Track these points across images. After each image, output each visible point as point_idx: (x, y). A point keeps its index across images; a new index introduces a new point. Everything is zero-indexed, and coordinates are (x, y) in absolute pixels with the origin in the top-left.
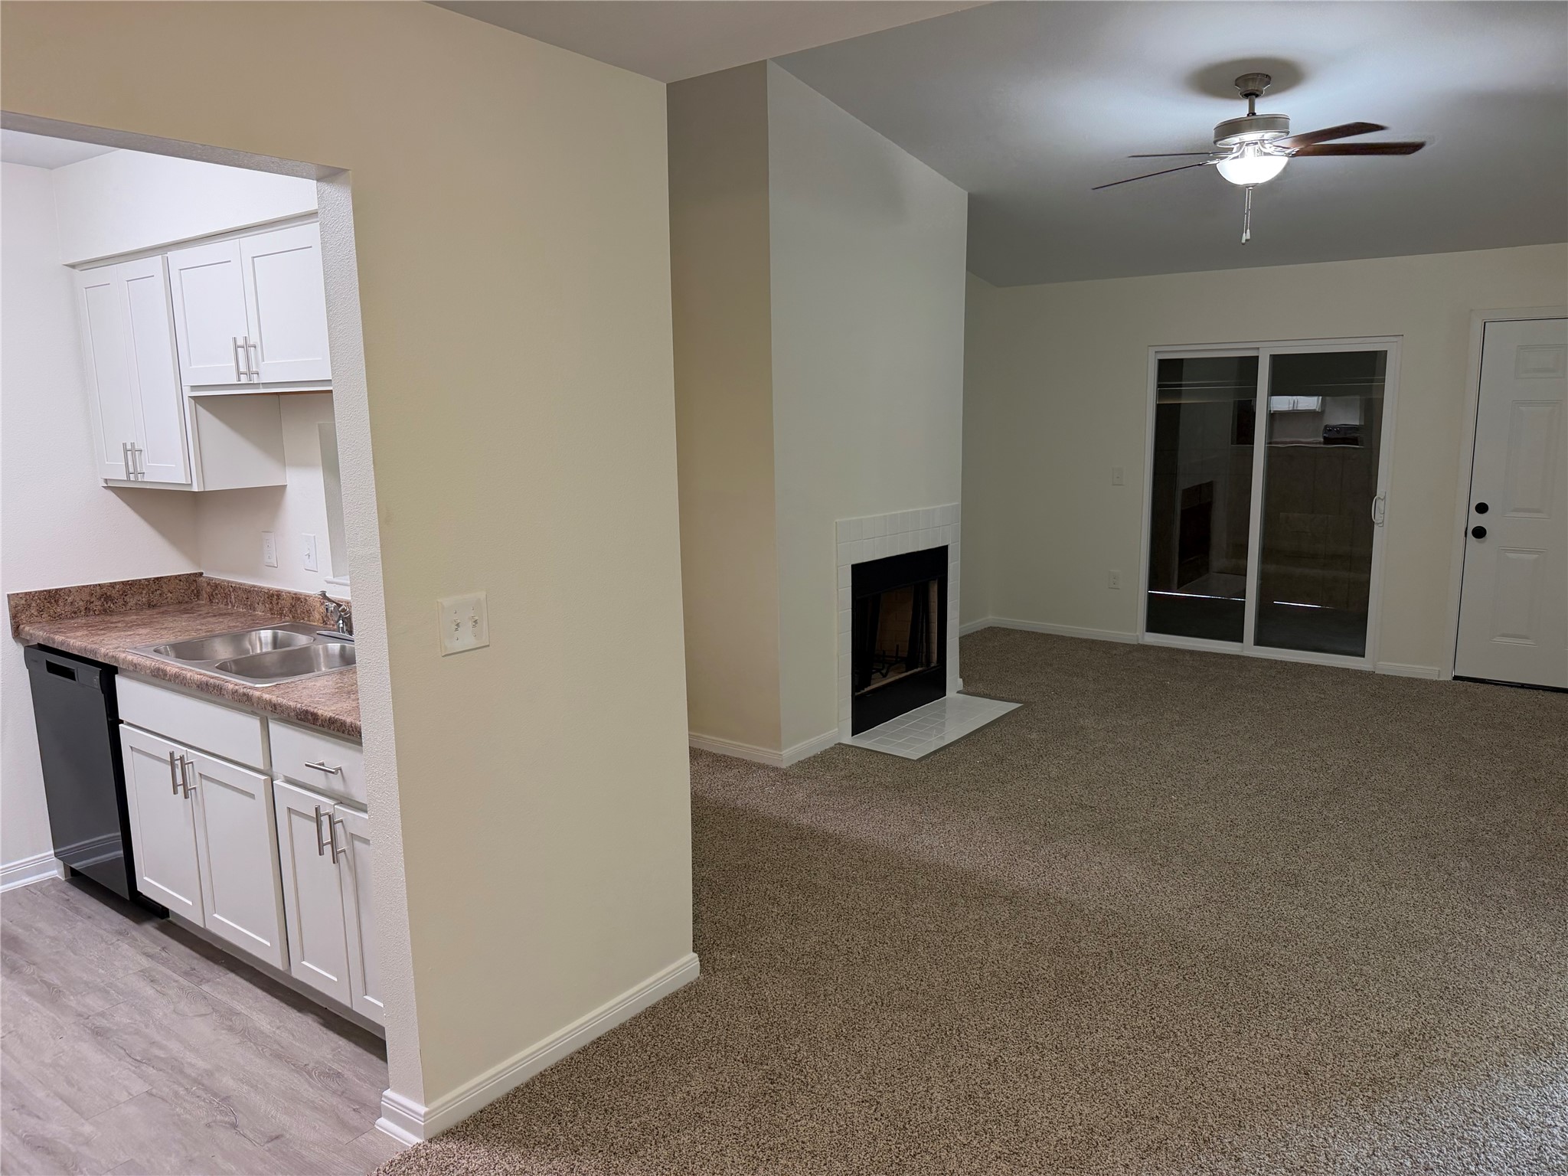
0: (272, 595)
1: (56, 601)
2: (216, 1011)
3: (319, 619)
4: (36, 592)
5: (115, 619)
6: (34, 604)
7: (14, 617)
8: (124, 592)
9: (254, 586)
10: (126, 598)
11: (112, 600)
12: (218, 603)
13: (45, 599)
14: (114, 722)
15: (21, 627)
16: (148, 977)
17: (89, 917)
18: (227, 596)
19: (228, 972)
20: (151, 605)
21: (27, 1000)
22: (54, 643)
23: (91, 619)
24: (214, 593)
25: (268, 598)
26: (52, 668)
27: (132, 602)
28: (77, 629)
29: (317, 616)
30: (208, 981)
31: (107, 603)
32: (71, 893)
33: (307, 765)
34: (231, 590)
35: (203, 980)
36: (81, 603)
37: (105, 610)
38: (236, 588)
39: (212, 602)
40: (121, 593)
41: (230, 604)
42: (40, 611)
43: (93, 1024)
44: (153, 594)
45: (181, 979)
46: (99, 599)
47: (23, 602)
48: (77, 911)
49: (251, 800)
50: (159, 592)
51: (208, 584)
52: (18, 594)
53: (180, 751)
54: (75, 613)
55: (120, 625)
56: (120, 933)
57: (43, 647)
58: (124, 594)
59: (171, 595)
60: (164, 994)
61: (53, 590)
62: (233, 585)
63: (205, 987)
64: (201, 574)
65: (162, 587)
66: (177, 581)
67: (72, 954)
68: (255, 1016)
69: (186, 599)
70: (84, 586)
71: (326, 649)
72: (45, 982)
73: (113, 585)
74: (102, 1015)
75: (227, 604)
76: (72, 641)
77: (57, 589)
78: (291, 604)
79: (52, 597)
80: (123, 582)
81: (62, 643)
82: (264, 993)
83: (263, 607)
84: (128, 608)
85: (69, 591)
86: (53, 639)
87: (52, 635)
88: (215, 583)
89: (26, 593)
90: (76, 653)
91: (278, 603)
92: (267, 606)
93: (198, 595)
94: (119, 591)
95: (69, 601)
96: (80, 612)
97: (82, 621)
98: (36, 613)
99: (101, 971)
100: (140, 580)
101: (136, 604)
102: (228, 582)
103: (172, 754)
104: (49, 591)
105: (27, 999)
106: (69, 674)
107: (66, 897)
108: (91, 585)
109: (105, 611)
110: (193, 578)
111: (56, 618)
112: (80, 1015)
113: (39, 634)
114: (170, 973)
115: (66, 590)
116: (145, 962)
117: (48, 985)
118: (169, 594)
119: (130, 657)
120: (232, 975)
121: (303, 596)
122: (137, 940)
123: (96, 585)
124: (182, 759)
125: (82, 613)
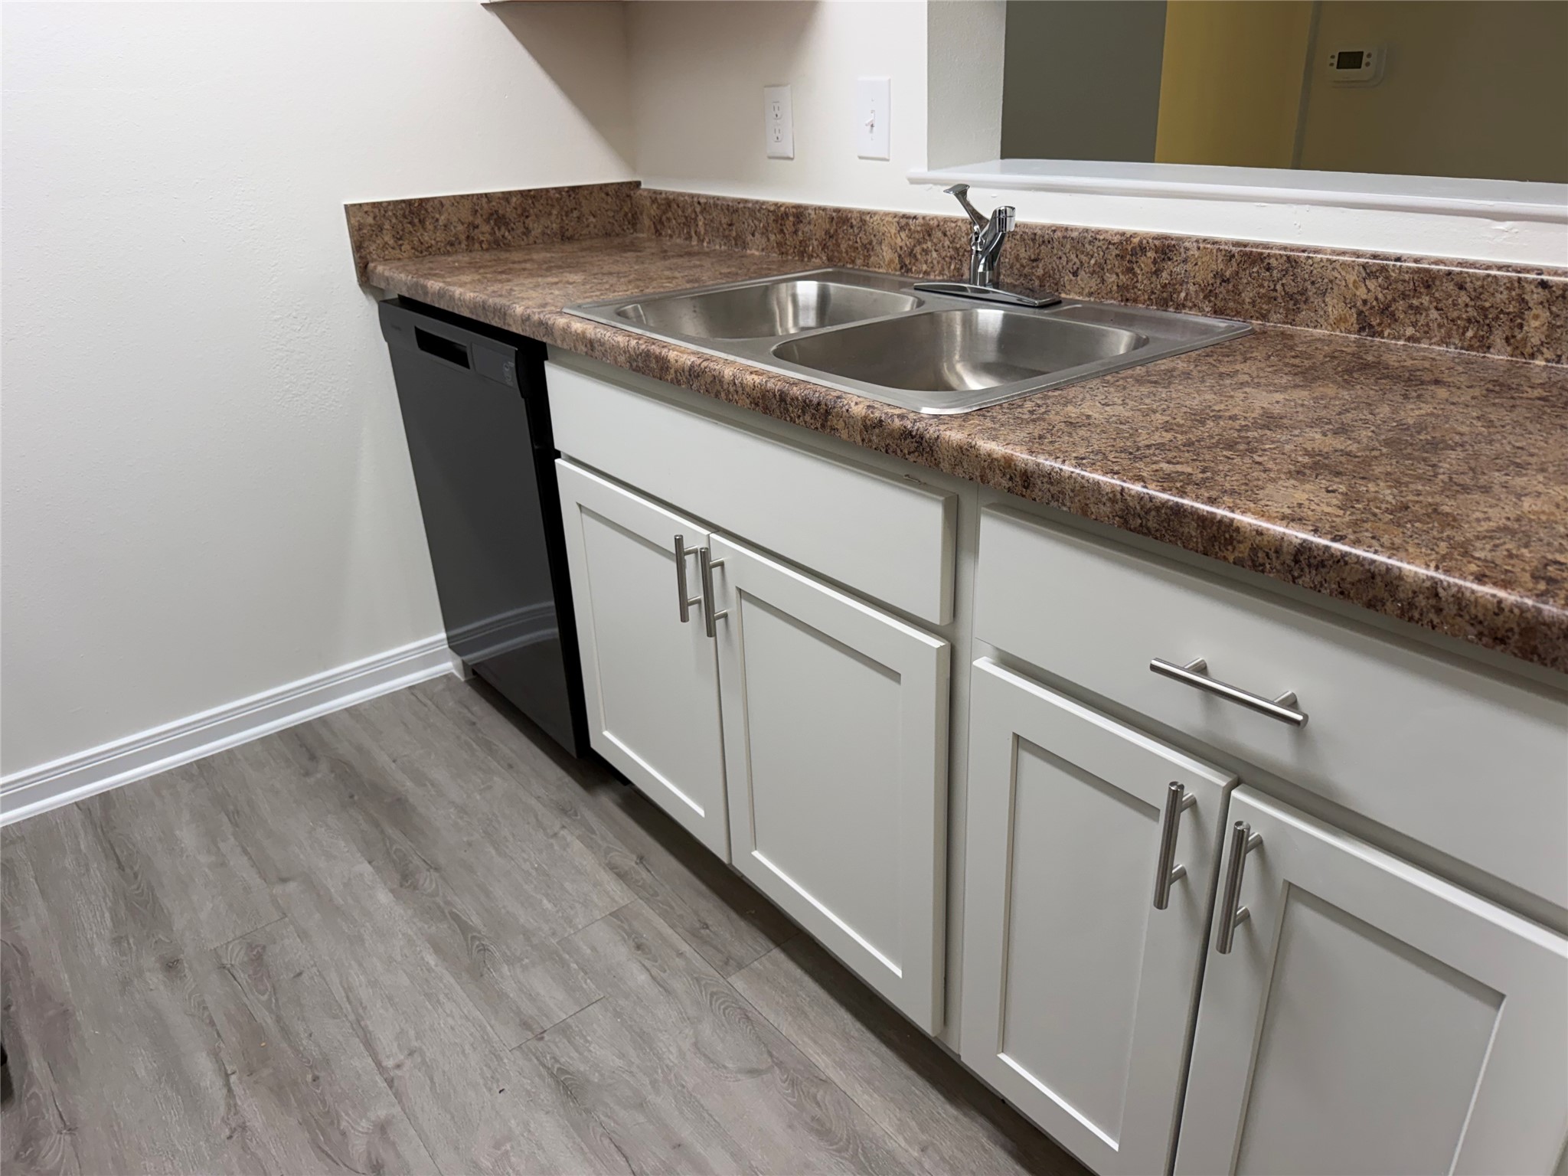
0: (786, 215)
1: (422, 222)
2: (780, 1064)
3: (891, 261)
4: (389, 203)
5: (516, 256)
6: (387, 226)
7: (358, 247)
8: (524, 210)
9: (746, 201)
10: (527, 221)
11: (507, 224)
12: (671, 236)
13: (404, 216)
14: (545, 453)
15: (371, 265)
16: (629, 936)
17: (510, 766)
18: (689, 222)
19: (772, 946)
20: (565, 237)
21: (432, 963)
22: (426, 293)
23: (477, 256)
24: (664, 218)
25: (776, 221)
26: (427, 342)
27: (537, 230)
28: (460, 270)
29: (887, 254)
30: (740, 966)
31: (499, 229)
32: (475, 709)
33: (1154, 668)
34: (698, 209)
35: (729, 964)
36: (460, 228)
37: (497, 242)
38: (709, 206)
39: (660, 234)
40: (519, 211)
41: (695, 238)
42: (398, 238)
43: (557, 1061)
44: (567, 216)
45: (685, 948)
46: (487, 221)
47: (370, 220)
48: (489, 748)
49: (893, 684)
50: (575, 214)
51: (654, 201)
52: (360, 205)
53: (696, 537)
54: (452, 244)
55: (528, 266)
56: (564, 811)
57: (406, 303)
58: (524, 214)
59: (594, 220)
60: (666, 990)
61: (415, 200)
62: (702, 201)
63: (738, 983)
64: (638, 184)
65: (580, 204)
66: (603, 195)
67: (493, 852)
68: (863, 1098)
69: (618, 229)
70: (462, 197)
71: (969, 323)
72: (456, 917)
73: (507, 196)
74: (563, 1029)
75: (689, 238)
76: (458, 291)
77: (421, 200)
78: (827, 232)
79: (415, 212)
80: (521, 192)
81: (441, 294)
82: (858, 1025)
83: (764, 240)
84: (531, 239)
85: (439, 203)
86: (424, 287)
87: (422, 281)
88: (667, 199)
89: (374, 205)
90: (466, 313)
91: (796, 232)
92: (772, 237)
93: (634, 221)
94: (516, 209)
95: (441, 223)
96: (460, 243)
97: (465, 258)
98: (391, 242)
99: (547, 904)
100: (547, 190)
101: (543, 233)
102: (692, 196)
103: (679, 542)
104: (409, 203)
105: (431, 959)
106: (456, 355)
107: (469, 715)
108: (473, 195)
109: (498, 244)
110: (625, 190)
111: (423, 251)
112: (525, 1025)
113: (400, 278)
114: (668, 931)
115: (436, 202)
116: (619, 894)
117: (464, 928)
118: (592, 219)
119: (577, 326)
120: (778, 954)
121: (855, 215)
122: (593, 832)
123: (481, 195)
124: (704, 555)
125: (463, 246)
